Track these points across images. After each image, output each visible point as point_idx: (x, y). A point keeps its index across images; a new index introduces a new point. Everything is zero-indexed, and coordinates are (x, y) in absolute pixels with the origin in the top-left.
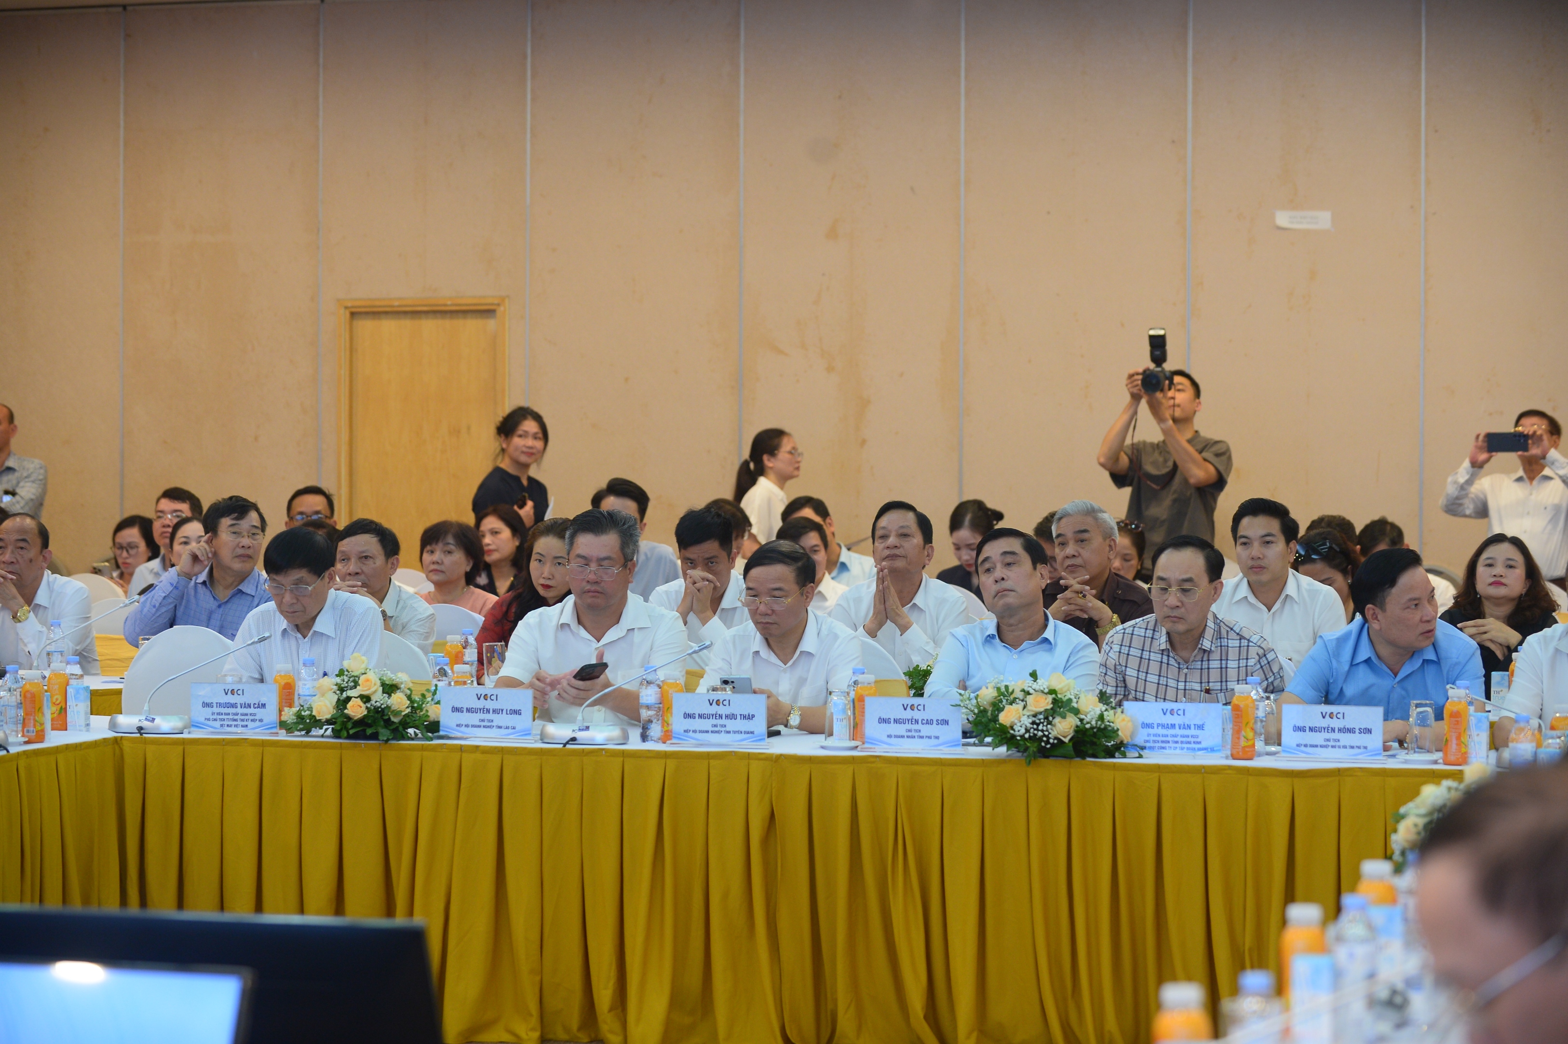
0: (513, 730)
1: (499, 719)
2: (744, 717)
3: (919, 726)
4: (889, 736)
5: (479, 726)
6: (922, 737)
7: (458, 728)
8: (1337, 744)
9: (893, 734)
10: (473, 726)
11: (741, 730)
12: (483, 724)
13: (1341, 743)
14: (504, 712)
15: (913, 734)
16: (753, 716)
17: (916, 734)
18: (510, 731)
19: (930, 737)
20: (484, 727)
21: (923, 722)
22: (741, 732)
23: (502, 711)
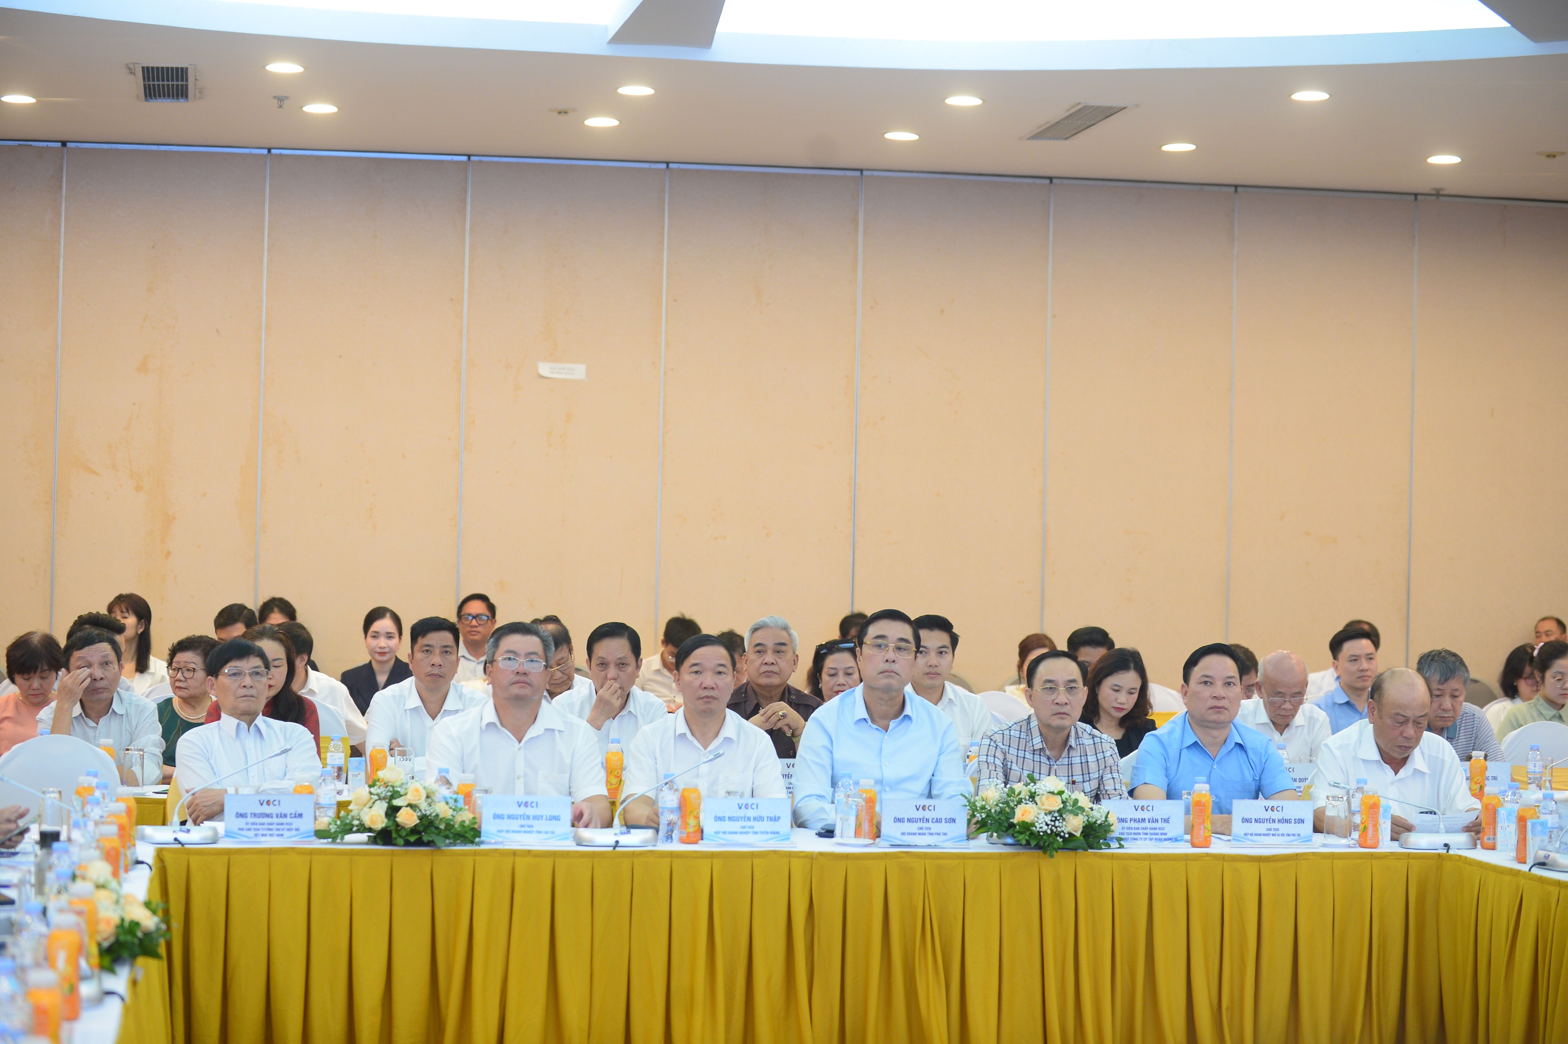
0: (552, 835)
1: (538, 825)
2: (771, 819)
3: (930, 825)
4: (903, 834)
5: (520, 832)
6: (931, 834)
7: (499, 834)
8: (1277, 832)
9: (906, 832)
10: (514, 832)
11: (767, 830)
12: (523, 829)
13: (1280, 832)
14: (544, 817)
15: (924, 831)
16: (779, 818)
17: (927, 832)
18: (549, 835)
19: (938, 834)
20: (525, 832)
21: (933, 820)
22: (768, 833)
23: (542, 817)
